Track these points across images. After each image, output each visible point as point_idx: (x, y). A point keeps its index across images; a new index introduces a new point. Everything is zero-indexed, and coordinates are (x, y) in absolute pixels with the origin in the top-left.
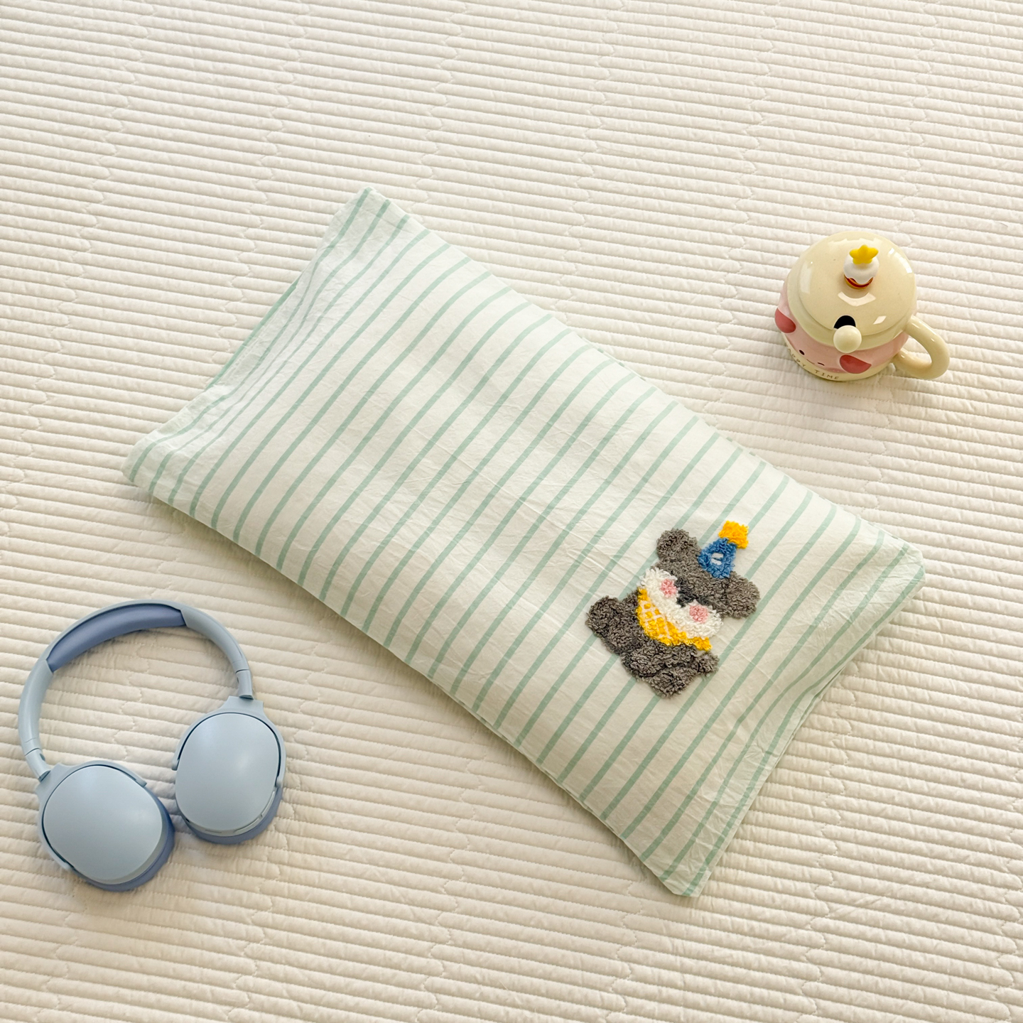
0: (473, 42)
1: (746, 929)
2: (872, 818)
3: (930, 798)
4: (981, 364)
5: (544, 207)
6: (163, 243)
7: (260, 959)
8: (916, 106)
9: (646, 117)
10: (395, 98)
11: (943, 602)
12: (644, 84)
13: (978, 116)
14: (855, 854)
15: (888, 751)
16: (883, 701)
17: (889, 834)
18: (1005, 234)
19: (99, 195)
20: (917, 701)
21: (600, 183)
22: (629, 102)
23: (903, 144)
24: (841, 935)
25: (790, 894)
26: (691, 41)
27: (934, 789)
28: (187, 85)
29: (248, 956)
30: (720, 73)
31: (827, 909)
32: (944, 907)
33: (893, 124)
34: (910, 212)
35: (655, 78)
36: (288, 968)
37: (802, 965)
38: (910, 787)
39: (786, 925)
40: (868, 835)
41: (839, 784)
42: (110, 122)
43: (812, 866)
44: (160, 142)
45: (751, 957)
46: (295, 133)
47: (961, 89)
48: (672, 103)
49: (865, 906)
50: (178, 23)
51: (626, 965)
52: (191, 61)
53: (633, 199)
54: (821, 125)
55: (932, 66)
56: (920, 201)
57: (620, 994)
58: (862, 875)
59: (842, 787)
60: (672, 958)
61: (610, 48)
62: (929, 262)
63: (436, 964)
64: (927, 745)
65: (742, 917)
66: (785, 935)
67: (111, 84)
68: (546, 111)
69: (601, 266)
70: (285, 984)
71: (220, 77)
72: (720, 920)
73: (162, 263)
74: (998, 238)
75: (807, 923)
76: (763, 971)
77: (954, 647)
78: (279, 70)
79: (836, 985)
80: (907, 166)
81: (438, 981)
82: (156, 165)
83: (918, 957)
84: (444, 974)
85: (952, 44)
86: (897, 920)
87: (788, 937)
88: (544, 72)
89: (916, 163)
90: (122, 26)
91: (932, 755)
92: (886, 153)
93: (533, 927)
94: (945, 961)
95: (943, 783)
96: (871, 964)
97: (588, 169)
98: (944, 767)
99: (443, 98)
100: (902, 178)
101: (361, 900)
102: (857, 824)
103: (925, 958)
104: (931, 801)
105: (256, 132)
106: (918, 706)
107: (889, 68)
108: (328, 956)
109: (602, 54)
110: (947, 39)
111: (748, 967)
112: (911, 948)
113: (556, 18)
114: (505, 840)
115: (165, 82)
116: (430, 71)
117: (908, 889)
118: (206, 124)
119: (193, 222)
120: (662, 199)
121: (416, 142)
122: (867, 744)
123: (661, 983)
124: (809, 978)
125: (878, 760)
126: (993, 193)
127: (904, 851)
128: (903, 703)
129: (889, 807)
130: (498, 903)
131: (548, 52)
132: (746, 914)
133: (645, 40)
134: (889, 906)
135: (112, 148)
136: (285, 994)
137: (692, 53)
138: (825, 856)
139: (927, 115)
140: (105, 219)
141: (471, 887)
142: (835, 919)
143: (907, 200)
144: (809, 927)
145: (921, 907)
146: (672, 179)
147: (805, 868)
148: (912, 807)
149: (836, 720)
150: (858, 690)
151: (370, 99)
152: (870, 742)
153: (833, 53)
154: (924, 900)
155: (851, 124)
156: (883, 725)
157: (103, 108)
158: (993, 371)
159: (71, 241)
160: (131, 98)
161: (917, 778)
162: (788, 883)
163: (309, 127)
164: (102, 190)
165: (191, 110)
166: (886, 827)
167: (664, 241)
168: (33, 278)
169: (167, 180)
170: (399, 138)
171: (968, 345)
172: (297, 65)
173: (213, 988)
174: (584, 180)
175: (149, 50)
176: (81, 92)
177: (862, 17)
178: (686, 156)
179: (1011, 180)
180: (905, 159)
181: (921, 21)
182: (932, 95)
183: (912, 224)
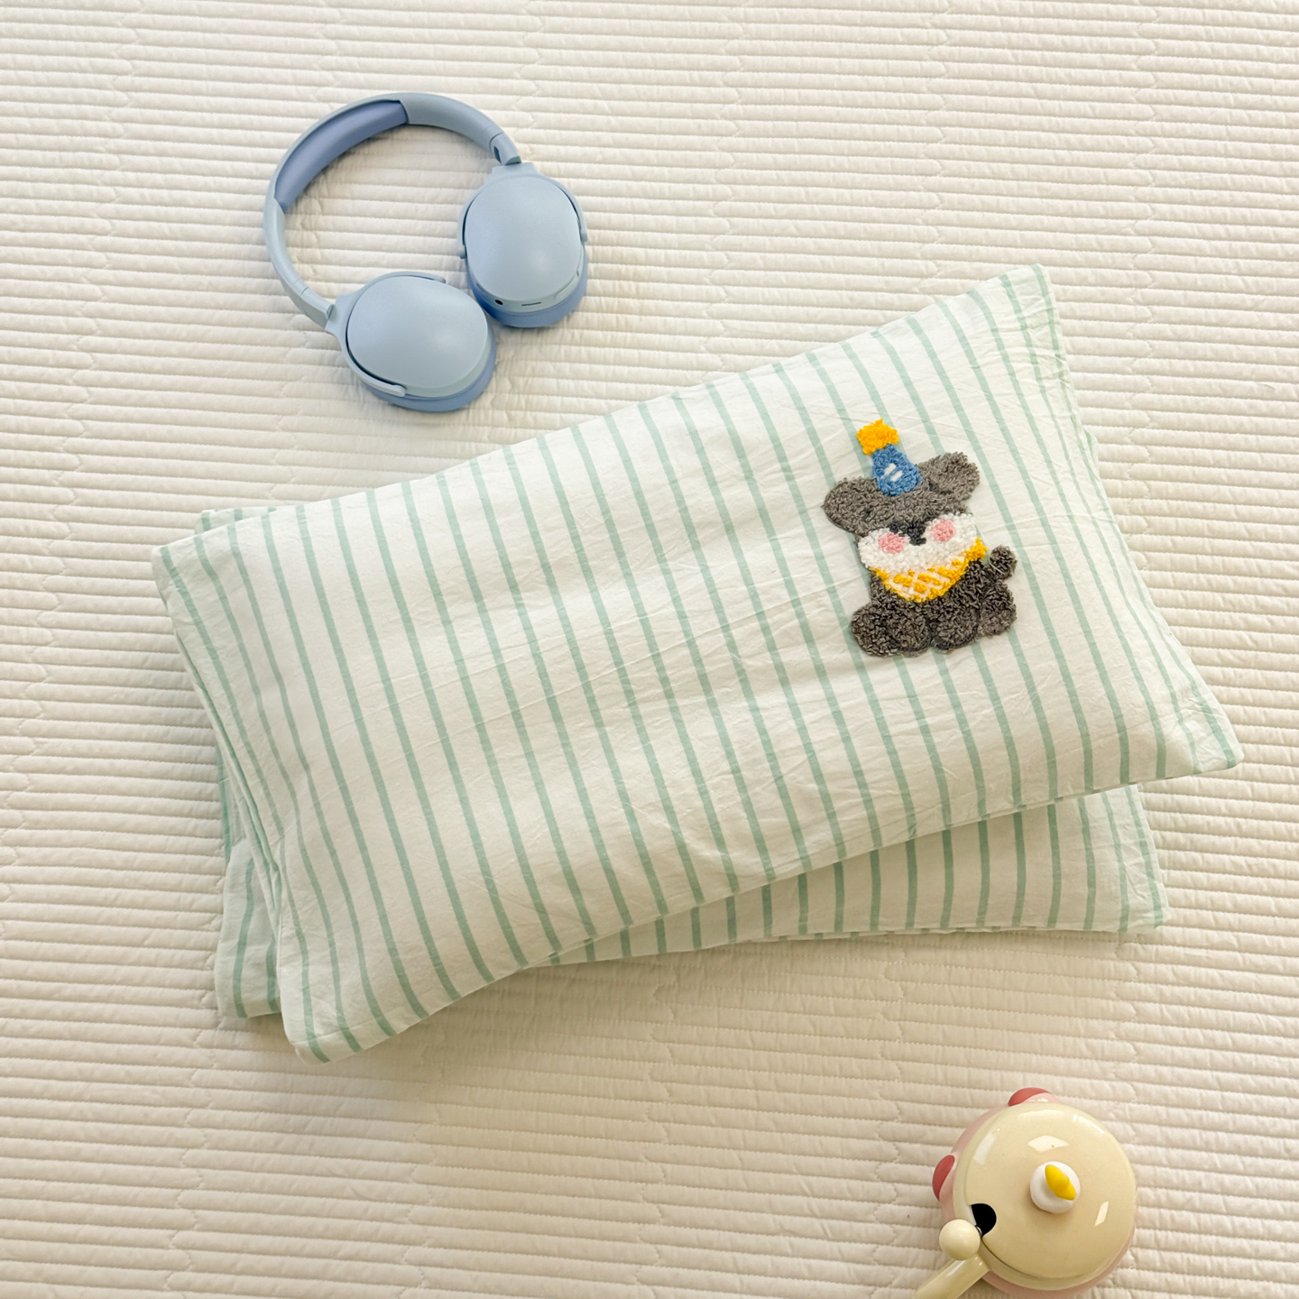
2: (1175, 1213)
3: (1247, 1178)
4: (1257, 580)
11: (1238, 909)
12: (777, 235)
13: (1220, 239)
15: (1186, 1119)
16: (1173, 1052)
17: (1200, 1233)
18: (1272, 399)
19: (73, 459)
20: (1216, 1048)
22: (760, 262)
23: (1126, 286)
26: (834, 171)
27: (1251, 1166)
33: (1110, 261)
34: (1144, 380)
38: (1219, 1166)
42: (74, 356)
47: (1195, 203)
48: (816, 259)
50: (151, 210)
55: (1153, 176)
56: (1157, 363)
61: (726, 189)
62: (1176, 446)
64: (1237, 1107)
67: (71, 304)
74: (1262, 405)
77: (1258, 970)
80: (1134, 317)
85: (1178, 143)
88: (643, 230)
89: (1146, 311)
90: (76, 221)
91: (1244, 1120)
92: (1105, 302)
95: (1262, 1157)
97: (715, 359)
98: (1260, 1134)
100: (1130, 334)
102: (1157, 1223)
104: (1249, 1182)
105: (272, 351)
106: (1219, 1055)
107: (1098, 183)
109: (716, 199)
110: (1170, 136)
113: (651, 154)
115: (143, 292)
122: (1156, 1112)
125: (1175, 1134)
126: (1251, 344)
127: (1221, 1254)
128: (1200, 1053)
129: (1195, 1195)
131: (645, 203)
133: (772, 174)
135: (82, 392)
137: (836, 187)
139: (1154, 245)
140: (85, 491)
143: (1138, 363)
148: (1226, 1192)
149: (1114, 1083)
150: (1138, 1041)
152: (1161, 1109)
153: (1023, 169)
156: (1176, 1085)
157: (63, 337)
158: (1274, 588)
159: (44, 525)
160: (101, 320)
161: (1228, 1152)
164: (76, 452)
165: (181, 329)
166: (1194, 1223)
169: (162, 429)
171: (1238, 556)
175: (115, 251)
176: (33, 319)
177: (1055, 115)
179: (1274, 324)
180: (1131, 308)
181: (1133, 114)
182: (1157, 215)
183: (1148, 396)
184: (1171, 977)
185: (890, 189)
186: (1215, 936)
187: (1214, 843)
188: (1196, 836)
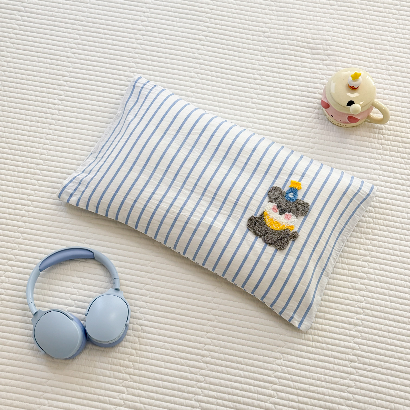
0: (214, 26)
1: (323, 379)
2: (373, 336)
5: (241, 91)
6: (91, 102)
7: (128, 387)
8: (389, 55)
9: (282, 57)
10: (183, 46)
11: (400, 250)
12: (282, 44)
14: (366, 350)
15: (379, 309)
16: (377, 290)
17: (380, 343)
19: (65, 83)
20: (390, 290)
21: (264, 83)
22: (276, 51)
23: (384, 70)
24: (361, 382)
25: (340, 365)
26: (300, 28)
27: (398, 325)
28: (100, 40)
29: (123, 386)
30: (312, 41)
31: (355, 372)
32: (402, 372)
33: (380, 62)
34: (387, 96)
35: (286, 42)
36: (140, 391)
37: (345, 394)
38: (388, 324)
39: (339, 378)
40: (372, 343)
41: (359, 322)
42: (69, 54)
43: (349, 355)
44: (89, 63)
45: (325, 390)
46: (143, 59)
47: (407, 48)
48: (293, 52)
49: (371, 371)
50: (97, 16)
51: (275, 392)
52: (102, 31)
53: (277, 89)
54: (352, 61)
55: (395, 39)
56: (391, 92)
57: (273, 404)
58: (369, 359)
59: (361, 323)
60: (293, 390)
61: (268, 30)
63: (199, 391)
64: (395, 308)
65: (322, 374)
66: (338, 382)
67: (70, 40)
68: (242, 54)
69: (264, 115)
70: (138, 398)
71: (114, 37)
72: (313, 376)
73: (90, 110)
75: (347, 377)
76: (330, 396)
77: (405, 269)
78: (137, 35)
79: (359, 402)
80: (385, 78)
81: (200, 397)
82: (87, 71)
83: (392, 392)
84: (202, 394)
85: (404, 31)
86: (383, 377)
87: (340, 382)
89: (389, 77)
90: (74, 17)
91: (397, 312)
92: (377, 73)
93: (238, 376)
94: (403, 394)
95: (401, 323)
96: (373, 394)
97: (259, 77)
98: (402, 317)
99: (202, 47)
100: (384, 83)
101: (168, 365)
102: (367, 339)
103: (395, 392)
104: (397, 330)
105: (128, 59)
106: (391, 292)
107: (378, 40)
108: (155, 386)
109: (265, 32)
110: (401, 29)
111: (324, 394)
112: (389, 388)
113: (247, 17)
114: (226, 342)
115: (91, 39)
116: (197, 37)
117: (388, 365)
118: (108, 56)
119: (102, 94)
120: (288, 89)
121: (191, 64)
122: (370, 306)
123: (289, 400)
124: (348, 399)
125: (375, 313)
127: (386, 350)
128: (385, 291)
129: (380, 332)
130: (224, 367)
131: (243, 31)
132: (323, 373)
133: (282, 27)
134: (380, 371)
135: (70, 64)
136: (138, 401)
137: (301, 32)
138: (354, 351)
139: (393, 59)
140: (67, 92)
141: (213, 360)
142: (358, 376)
143: (385, 91)
144: (348, 379)
145: (393, 372)
146: (292, 82)
147: (346, 355)
148: (389, 332)
149: (358, 297)
150: (367, 285)
151: (173, 47)
152: (372, 306)
153: (357, 33)
154: (394, 369)
155: (363, 61)
156: (377, 299)
157: (67, 49)
159: (54, 101)
160: (78, 45)
161: (391, 321)
162: (339, 361)
163: (149, 57)
164: (66, 81)
165: (101, 50)
166: (379, 340)
167: (289, 106)
168: (38, 116)
169: (92, 77)
170: (184, 62)
172: (144, 33)
173: (110, 398)
174: (257, 81)
175: (85, 26)
176: (58, 43)
177: (368, 19)
178: (298, 73)
180: (385, 76)
181: (391, 22)
182: (395, 51)
183: (387, 101)
184: (379, 268)
185: (317, 35)
186: (393, 258)
187: (394, 231)
188: (389, 228)
